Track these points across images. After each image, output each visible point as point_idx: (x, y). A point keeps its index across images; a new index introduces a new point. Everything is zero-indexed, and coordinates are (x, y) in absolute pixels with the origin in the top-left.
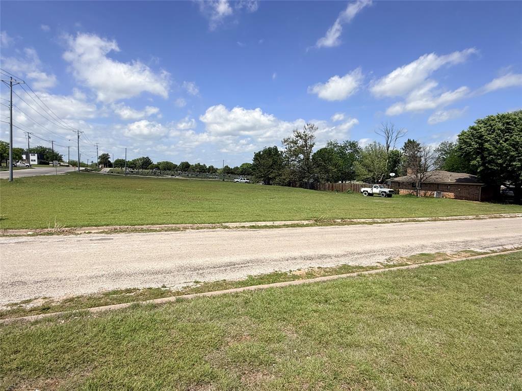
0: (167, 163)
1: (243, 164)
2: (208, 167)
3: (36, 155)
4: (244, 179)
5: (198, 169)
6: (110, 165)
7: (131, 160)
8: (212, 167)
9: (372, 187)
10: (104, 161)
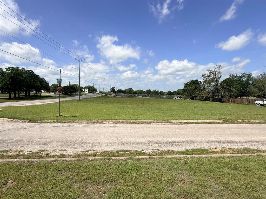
0: (140, 90)
1: (179, 90)
2: (160, 92)
3: (87, 89)
4: (179, 97)
5: (155, 93)
6: (115, 92)
7: (124, 90)
8: (162, 91)
9: (263, 100)
10: (113, 90)
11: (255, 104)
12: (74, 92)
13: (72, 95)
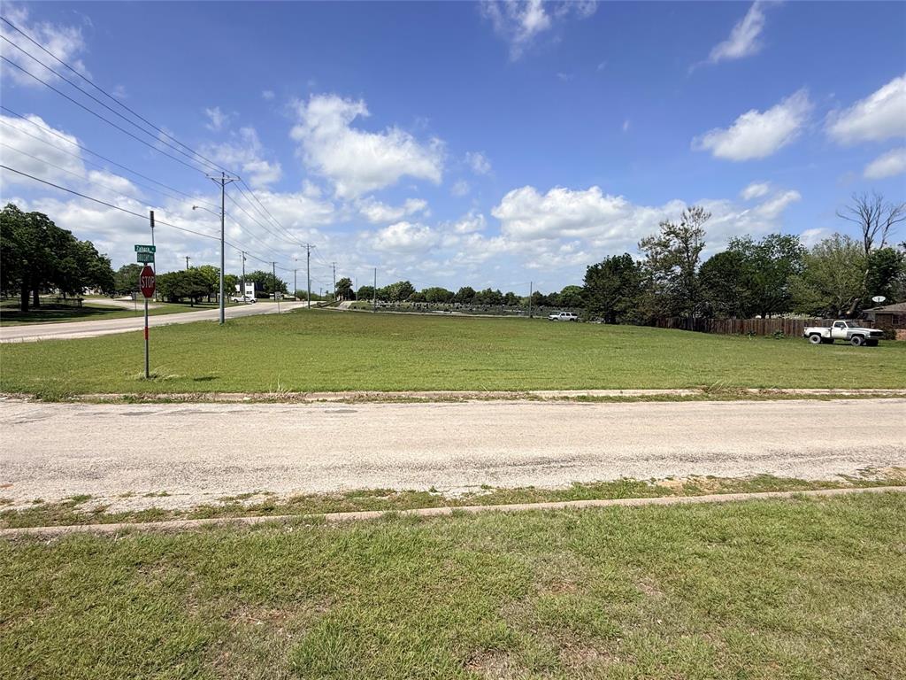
1: (567, 288)
2: (504, 295)
3: (253, 284)
4: (568, 315)
5: (488, 300)
6: (351, 296)
7: (382, 288)
8: (512, 294)
9: (829, 325)
10: (344, 289)
11: (805, 336)
12: (203, 294)
13: (196, 303)
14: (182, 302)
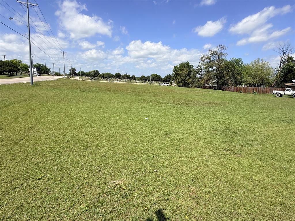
0: (108, 74)
1: (152, 75)
2: (131, 76)
3: (36, 68)
4: (166, 84)
5: (126, 78)
7: (87, 72)
8: (134, 76)
9: (284, 90)
10: (73, 72)
11: (273, 94)
12: (14, 71)
13: (11, 75)
14: (4, 74)
